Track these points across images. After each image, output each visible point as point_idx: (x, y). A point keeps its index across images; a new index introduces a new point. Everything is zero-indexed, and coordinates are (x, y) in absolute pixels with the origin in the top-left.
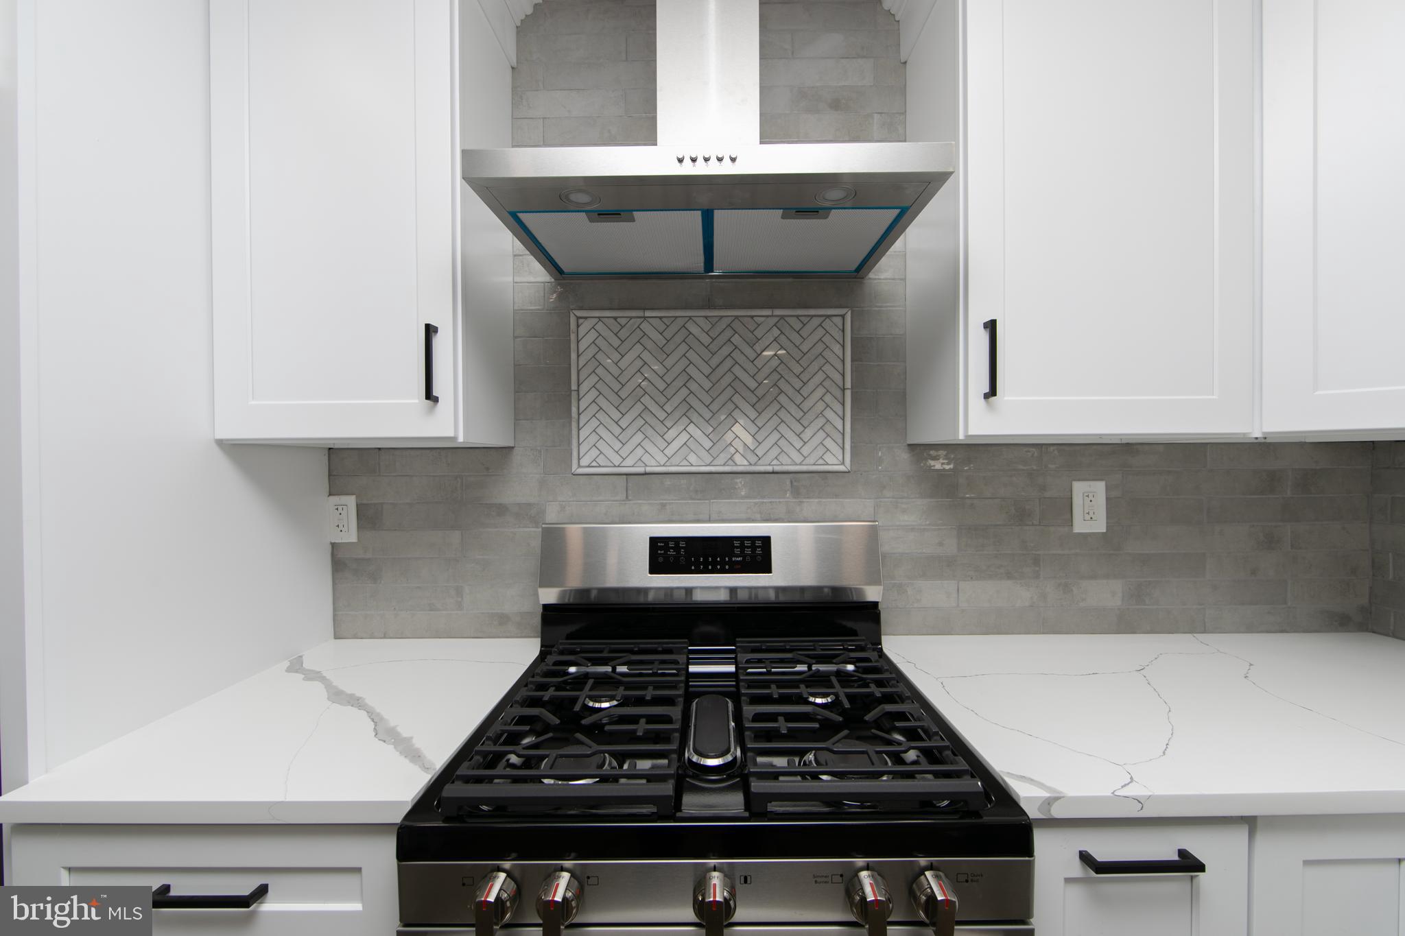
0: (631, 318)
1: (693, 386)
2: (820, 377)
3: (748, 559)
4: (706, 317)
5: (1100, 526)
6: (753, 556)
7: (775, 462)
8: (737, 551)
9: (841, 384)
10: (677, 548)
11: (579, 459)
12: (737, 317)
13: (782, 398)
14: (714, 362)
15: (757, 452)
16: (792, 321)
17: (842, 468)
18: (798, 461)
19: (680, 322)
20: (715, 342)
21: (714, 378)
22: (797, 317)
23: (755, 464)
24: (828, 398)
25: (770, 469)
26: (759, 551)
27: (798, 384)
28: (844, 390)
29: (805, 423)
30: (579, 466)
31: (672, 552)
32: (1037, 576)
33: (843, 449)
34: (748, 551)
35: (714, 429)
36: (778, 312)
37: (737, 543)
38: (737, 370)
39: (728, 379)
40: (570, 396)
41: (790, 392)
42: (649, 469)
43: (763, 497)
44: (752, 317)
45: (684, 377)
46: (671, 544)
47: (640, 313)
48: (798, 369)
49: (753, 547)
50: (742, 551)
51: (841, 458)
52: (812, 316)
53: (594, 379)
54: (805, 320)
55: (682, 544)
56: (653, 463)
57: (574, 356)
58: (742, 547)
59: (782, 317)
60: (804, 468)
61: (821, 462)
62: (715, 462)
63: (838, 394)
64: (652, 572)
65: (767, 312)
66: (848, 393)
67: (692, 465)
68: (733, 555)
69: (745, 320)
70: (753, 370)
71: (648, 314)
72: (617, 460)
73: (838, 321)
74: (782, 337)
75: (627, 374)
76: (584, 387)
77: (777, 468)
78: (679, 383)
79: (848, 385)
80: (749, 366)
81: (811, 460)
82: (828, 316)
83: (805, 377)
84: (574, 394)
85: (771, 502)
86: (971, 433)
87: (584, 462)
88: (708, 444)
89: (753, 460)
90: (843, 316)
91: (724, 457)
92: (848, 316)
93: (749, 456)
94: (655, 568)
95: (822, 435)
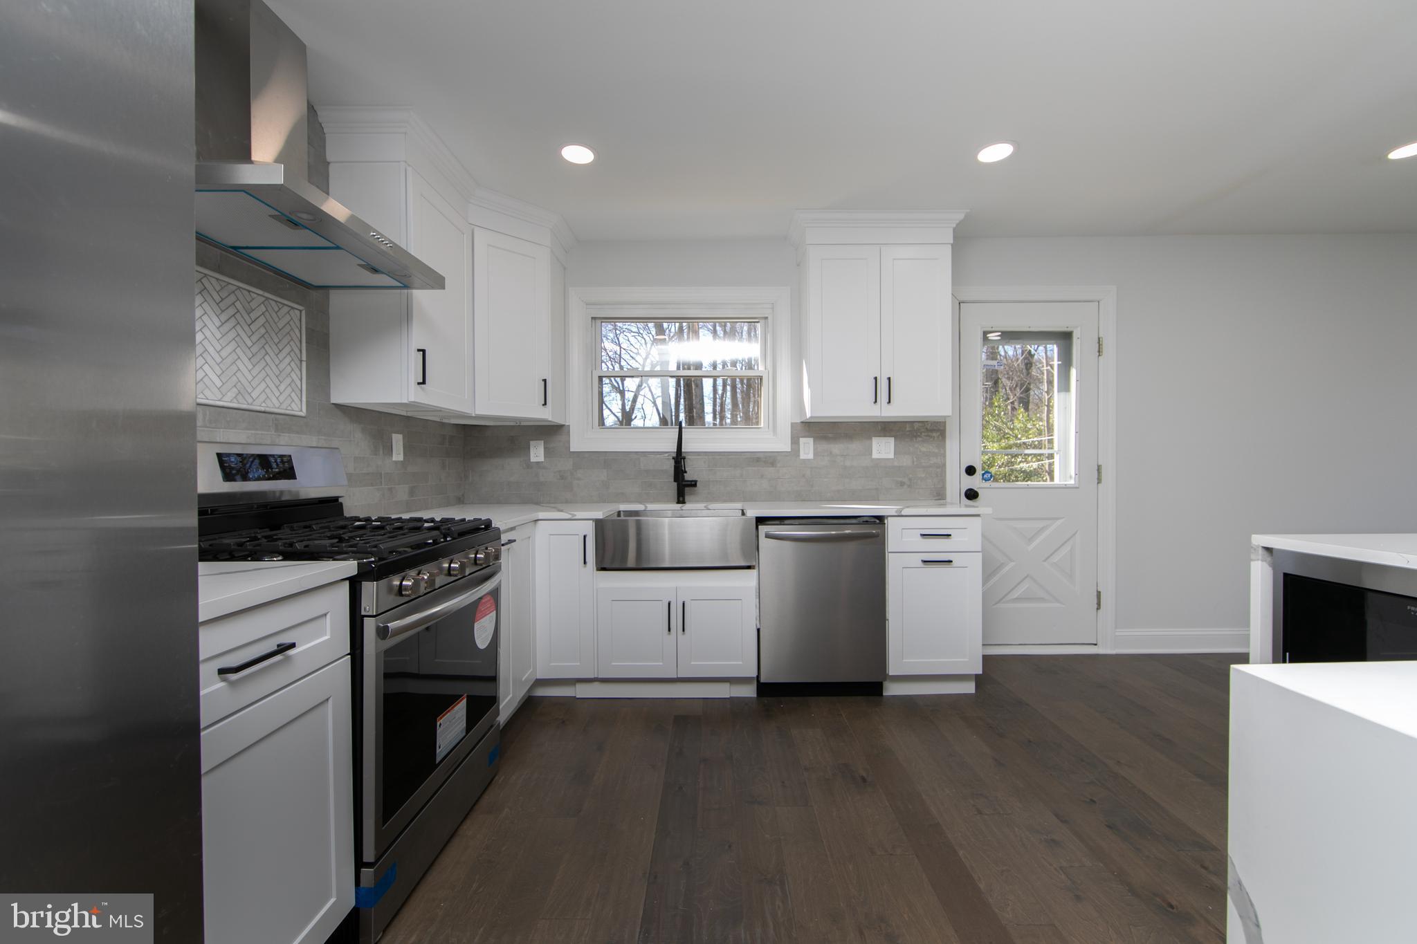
2: (288, 348)
3: (283, 471)
5: (401, 459)
6: (286, 469)
7: (264, 404)
9: (299, 356)
10: (236, 461)
12: (238, 287)
13: (267, 358)
14: (223, 319)
15: (252, 394)
16: (273, 303)
17: (301, 414)
18: (277, 406)
20: (224, 302)
21: (223, 330)
22: (277, 302)
23: (251, 404)
24: (293, 364)
25: (263, 409)
26: (287, 466)
27: (276, 350)
28: (301, 361)
29: (281, 379)
31: (234, 464)
33: (301, 401)
35: (223, 372)
36: (267, 295)
37: (271, 460)
38: (238, 329)
39: (233, 334)
41: (272, 354)
43: (257, 430)
44: (249, 291)
46: (231, 458)
48: (276, 340)
49: (284, 464)
50: (278, 465)
51: (300, 407)
52: (285, 305)
54: (281, 306)
55: (239, 459)
58: (277, 463)
59: (268, 299)
60: (282, 411)
61: (289, 408)
62: (225, 399)
63: (298, 363)
64: (223, 480)
65: (260, 292)
66: (304, 364)
67: (208, 399)
68: (272, 467)
69: (245, 292)
70: (248, 333)
73: (298, 313)
74: (267, 313)
77: (268, 410)
79: (304, 359)
80: (246, 326)
81: (284, 406)
82: (293, 308)
83: (280, 346)
85: (262, 434)
88: (219, 384)
89: (250, 401)
90: (301, 311)
91: (230, 395)
92: (304, 312)
93: (247, 397)
94: (228, 476)
95: (289, 389)
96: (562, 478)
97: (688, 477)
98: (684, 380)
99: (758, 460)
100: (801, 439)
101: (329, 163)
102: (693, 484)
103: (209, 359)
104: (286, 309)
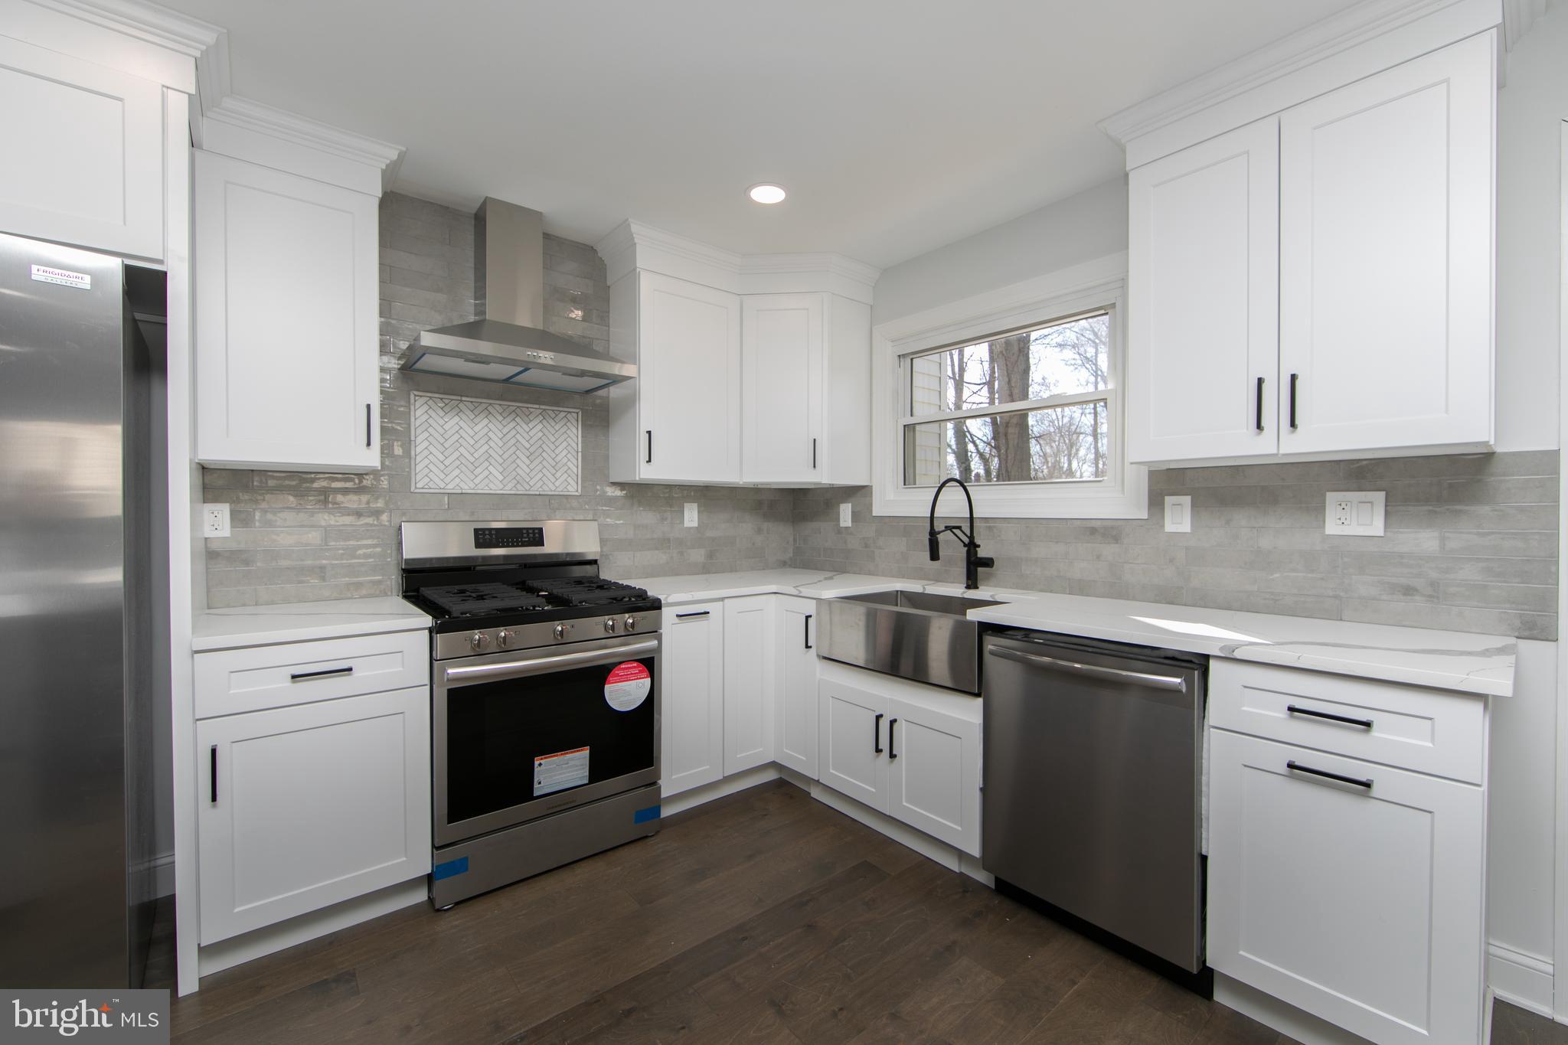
0: (452, 400)
1: (492, 444)
2: (565, 444)
3: (531, 539)
4: (500, 405)
5: (695, 524)
6: (534, 538)
7: (540, 489)
8: (525, 535)
9: (576, 449)
10: (490, 534)
11: (416, 484)
12: (518, 407)
13: (544, 454)
14: (505, 431)
15: (530, 483)
16: (550, 412)
17: (577, 494)
18: (552, 489)
19: (484, 406)
20: (505, 419)
21: (505, 440)
22: (553, 411)
23: (529, 490)
24: (569, 456)
25: (538, 493)
26: (537, 535)
27: (553, 447)
28: (577, 452)
29: (557, 468)
30: (416, 488)
31: (488, 536)
32: (669, 548)
33: (577, 483)
34: (531, 535)
35: (505, 469)
36: (542, 407)
37: (525, 531)
38: (518, 436)
39: (513, 441)
40: (410, 444)
41: (549, 451)
42: (464, 492)
43: (532, 509)
44: (528, 408)
45: (486, 439)
46: (487, 532)
47: (459, 398)
48: (553, 439)
49: (534, 534)
50: (528, 535)
51: (574, 488)
52: (561, 411)
53: (426, 434)
54: (557, 413)
55: (493, 532)
56: (466, 487)
57: (412, 419)
58: (528, 533)
59: (544, 410)
60: (557, 493)
61: (565, 490)
62: (506, 488)
63: (575, 454)
64: (476, 547)
65: (537, 406)
66: (580, 454)
67: (491, 489)
68: (522, 537)
69: (524, 409)
70: (528, 438)
71: (464, 399)
72: (442, 485)
73: (575, 415)
74: (545, 420)
75: (450, 433)
76: (419, 440)
77: (541, 493)
78: (482, 442)
79: (580, 450)
80: (525, 435)
81: (560, 489)
82: (570, 412)
83: (557, 444)
84: (413, 443)
85: (538, 511)
86: (641, 477)
87: (418, 486)
88: (501, 478)
89: (528, 488)
90: (577, 413)
91: (510, 485)
92: (580, 413)
93: (525, 485)
94: (478, 545)
95: (566, 475)
96: (866, 546)
97: (982, 553)
98: (1000, 417)
99: (1093, 531)
100: (1166, 497)
101: (609, 287)
102: (988, 563)
103: (493, 462)
104: (563, 414)
